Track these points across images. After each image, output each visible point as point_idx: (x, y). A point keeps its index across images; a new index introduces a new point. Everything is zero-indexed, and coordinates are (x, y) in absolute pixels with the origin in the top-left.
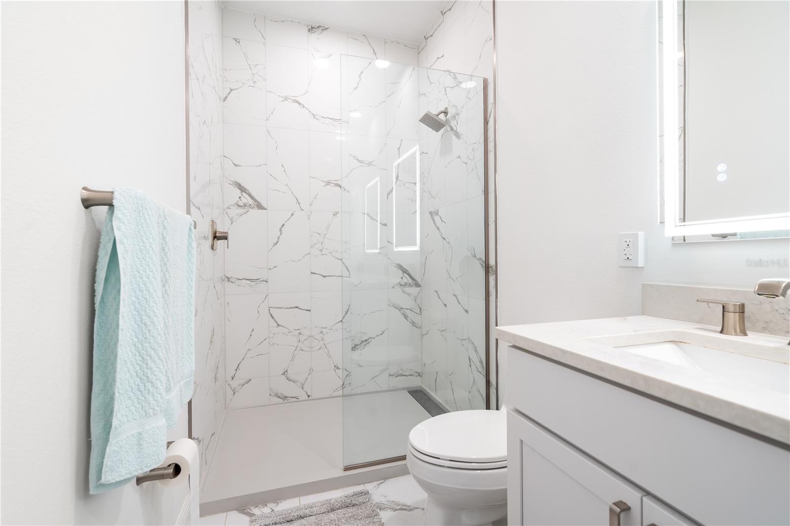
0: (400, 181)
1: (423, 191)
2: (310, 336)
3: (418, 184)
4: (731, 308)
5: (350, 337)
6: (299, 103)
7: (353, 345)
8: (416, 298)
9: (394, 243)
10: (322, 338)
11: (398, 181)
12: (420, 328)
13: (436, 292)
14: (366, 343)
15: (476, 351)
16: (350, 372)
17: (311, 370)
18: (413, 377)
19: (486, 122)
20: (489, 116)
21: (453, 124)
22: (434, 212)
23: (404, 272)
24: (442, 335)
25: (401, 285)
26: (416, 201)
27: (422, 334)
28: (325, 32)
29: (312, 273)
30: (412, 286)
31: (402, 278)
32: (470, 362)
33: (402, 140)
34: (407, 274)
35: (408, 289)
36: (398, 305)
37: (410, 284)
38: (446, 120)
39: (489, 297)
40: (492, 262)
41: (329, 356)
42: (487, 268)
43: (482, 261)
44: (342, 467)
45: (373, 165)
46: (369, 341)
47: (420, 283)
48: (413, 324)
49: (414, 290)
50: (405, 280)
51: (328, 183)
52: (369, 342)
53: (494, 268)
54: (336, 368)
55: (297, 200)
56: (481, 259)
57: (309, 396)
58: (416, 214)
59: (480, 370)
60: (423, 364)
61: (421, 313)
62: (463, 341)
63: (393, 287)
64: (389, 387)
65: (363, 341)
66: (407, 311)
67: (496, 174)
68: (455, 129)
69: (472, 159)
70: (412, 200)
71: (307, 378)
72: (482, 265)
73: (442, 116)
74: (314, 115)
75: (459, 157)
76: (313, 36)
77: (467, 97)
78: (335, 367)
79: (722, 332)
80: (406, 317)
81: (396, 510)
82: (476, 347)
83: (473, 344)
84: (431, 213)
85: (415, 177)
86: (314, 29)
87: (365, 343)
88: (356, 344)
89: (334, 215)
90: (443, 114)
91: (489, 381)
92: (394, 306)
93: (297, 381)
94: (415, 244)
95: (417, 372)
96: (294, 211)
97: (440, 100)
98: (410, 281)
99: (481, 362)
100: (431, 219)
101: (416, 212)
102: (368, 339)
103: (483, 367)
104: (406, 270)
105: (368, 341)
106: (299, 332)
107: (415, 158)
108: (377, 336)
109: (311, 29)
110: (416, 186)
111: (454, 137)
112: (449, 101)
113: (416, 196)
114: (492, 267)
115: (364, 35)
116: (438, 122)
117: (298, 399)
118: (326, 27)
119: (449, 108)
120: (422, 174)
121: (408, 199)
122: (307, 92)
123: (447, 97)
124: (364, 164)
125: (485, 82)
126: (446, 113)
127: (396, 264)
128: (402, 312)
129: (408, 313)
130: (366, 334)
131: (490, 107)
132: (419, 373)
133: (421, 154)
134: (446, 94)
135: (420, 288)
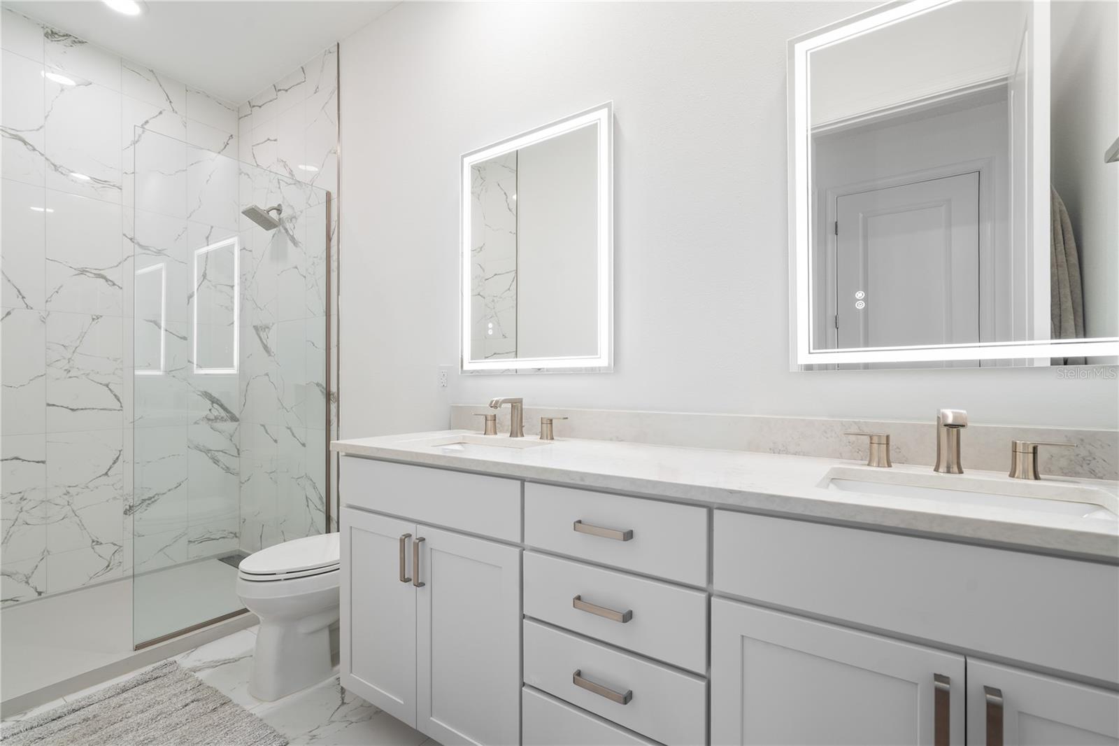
0: (210, 281)
1: (243, 298)
2: (43, 501)
3: (237, 288)
4: (489, 418)
5: (122, 496)
6: (25, 143)
7: (128, 508)
8: (231, 436)
9: (195, 362)
10: (68, 502)
11: (205, 281)
12: (238, 474)
13: (263, 426)
14: (150, 502)
15: (315, 488)
16: (121, 547)
17: (46, 552)
18: (226, 539)
19: (329, 239)
20: (332, 233)
21: (289, 226)
22: (260, 327)
23: (213, 402)
24: (271, 478)
25: (209, 420)
26: (233, 309)
27: (241, 482)
28: (77, 47)
29: (49, 405)
30: (225, 421)
31: (210, 410)
32: (307, 501)
33: (212, 227)
34: (218, 404)
35: (219, 425)
36: (204, 446)
37: (222, 418)
38: (280, 219)
39: (330, 426)
40: (334, 389)
41: (82, 526)
42: (328, 395)
43: (323, 388)
44: (131, 647)
45: (165, 255)
46: (155, 498)
47: (238, 416)
48: (227, 469)
49: (230, 426)
50: (216, 413)
51: (83, 272)
52: (155, 501)
53: (336, 395)
54: (94, 544)
55: (19, 291)
56: (321, 385)
57: (40, 593)
58: (233, 327)
59: (320, 507)
60: (242, 521)
61: (239, 454)
62: (299, 480)
63: (196, 423)
64: (188, 558)
65: (144, 500)
66: (216, 453)
67: (340, 297)
68: (291, 233)
69: (312, 273)
70: (227, 308)
71: (37, 566)
72: (322, 392)
73: (273, 214)
74: (55, 166)
75: (296, 268)
76: (55, 48)
77: (307, 203)
78: (93, 541)
79: (485, 434)
80: (216, 461)
81: (217, 666)
82: (314, 483)
83: (311, 480)
84: (256, 328)
85: (232, 277)
86: (56, 36)
87: (148, 502)
88: (131, 504)
89: (93, 319)
90: (275, 211)
91: (330, 516)
92: (197, 448)
93: (15, 574)
94: (231, 366)
95: (231, 533)
96: (13, 309)
97: (272, 192)
98: (223, 414)
99: (321, 498)
100: (256, 336)
101: (233, 323)
102: (154, 497)
103: (323, 503)
104: (218, 400)
105: (153, 500)
106: (20, 497)
107: (233, 254)
108: (169, 490)
109: (51, 35)
110: (233, 289)
111: (290, 244)
112: (283, 197)
113: (233, 302)
114: (333, 394)
115: (152, 71)
116: (268, 220)
117: (17, 601)
118: (80, 39)
119: (283, 206)
120: (242, 275)
121: (222, 306)
122: (41, 127)
123: (281, 192)
124: (149, 252)
125: (328, 195)
126: (279, 210)
127: (201, 392)
128: (209, 455)
129: (220, 456)
130: (150, 489)
131: (334, 224)
132: (235, 534)
133: (241, 250)
134: (279, 188)
135: (237, 423)
